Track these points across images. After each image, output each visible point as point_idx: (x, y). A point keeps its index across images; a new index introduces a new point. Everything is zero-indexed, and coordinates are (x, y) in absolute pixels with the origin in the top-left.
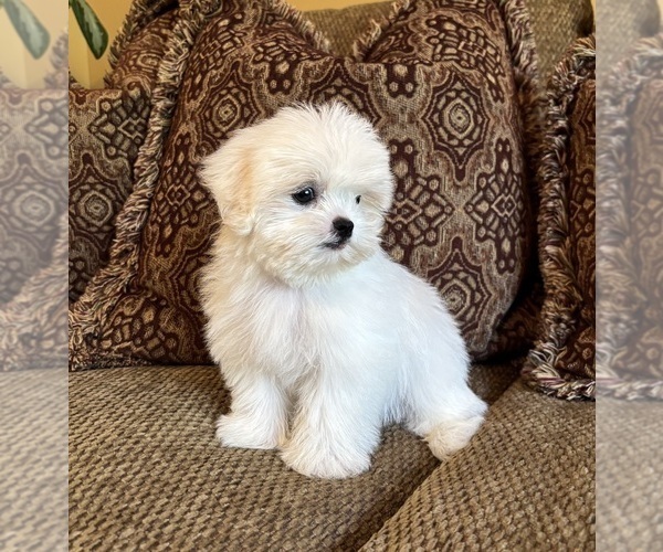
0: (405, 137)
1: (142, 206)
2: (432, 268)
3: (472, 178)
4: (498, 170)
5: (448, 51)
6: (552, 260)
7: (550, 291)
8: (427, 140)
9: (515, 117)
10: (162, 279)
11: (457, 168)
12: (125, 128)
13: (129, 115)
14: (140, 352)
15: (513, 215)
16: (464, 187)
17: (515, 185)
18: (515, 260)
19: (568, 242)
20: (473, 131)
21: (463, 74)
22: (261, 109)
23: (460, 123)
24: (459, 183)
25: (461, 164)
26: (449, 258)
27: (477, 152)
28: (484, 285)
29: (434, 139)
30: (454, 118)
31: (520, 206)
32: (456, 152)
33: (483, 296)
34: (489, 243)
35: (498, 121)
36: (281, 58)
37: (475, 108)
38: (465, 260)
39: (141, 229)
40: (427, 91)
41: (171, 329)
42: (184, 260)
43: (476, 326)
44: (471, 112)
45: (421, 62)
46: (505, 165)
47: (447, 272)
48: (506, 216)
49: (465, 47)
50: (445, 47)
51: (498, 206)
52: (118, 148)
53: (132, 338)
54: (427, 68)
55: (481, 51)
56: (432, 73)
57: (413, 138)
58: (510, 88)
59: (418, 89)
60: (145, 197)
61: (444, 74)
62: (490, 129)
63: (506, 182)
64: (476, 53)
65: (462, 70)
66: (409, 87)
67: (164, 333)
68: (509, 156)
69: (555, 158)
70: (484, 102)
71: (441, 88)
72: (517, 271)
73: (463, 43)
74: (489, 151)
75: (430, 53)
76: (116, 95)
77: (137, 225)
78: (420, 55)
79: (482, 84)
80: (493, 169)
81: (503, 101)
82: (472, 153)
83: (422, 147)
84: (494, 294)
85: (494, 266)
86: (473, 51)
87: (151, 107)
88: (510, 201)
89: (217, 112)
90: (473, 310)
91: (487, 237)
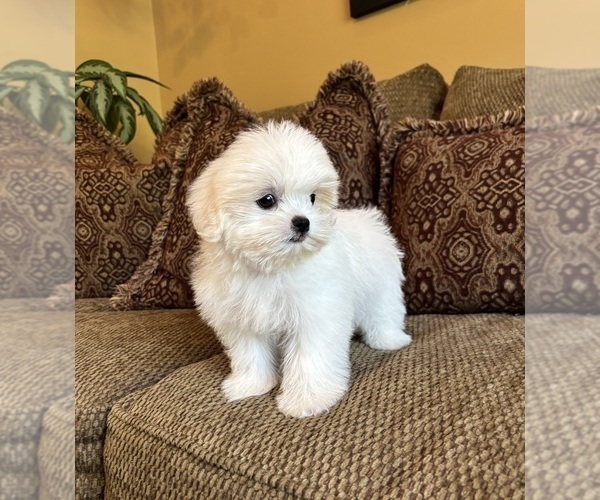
1: (165, 227)
4: (352, 197)
5: (325, 131)
9: (367, 166)
12: (158, 185)
13: (159, 178)
14: (159, 303)
35: (352, 169)
41: (175, 290)
42: (181, 253)
46: (356, 194)
49: (336, 128)
52: (154, 196)
58: (365, 149)
60: (167, 222)
64: (342, 131)
65: (330, 143)
67: (171, 292)
68: (360, 189)
70: (342, 160)
73: (334, 126)
74: (345, 187)
76: (152, 167)
77: (162, 237)
79: (341, 149)
80: (348, 196)
81: (356, 157)
87: (172, 173)
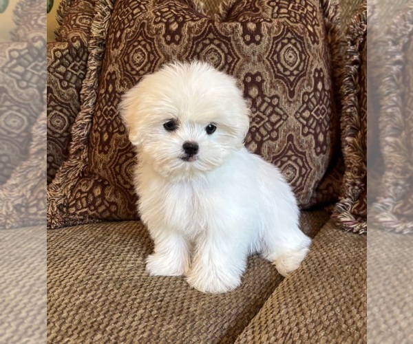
0: (255, 71)
1: (87, 120)
2: (274, 155)
3: (299, 95)
4: (316, 89)
5: (282, 11)
6: (349, 146)
7: (349, 166)
8: (270, 73)
9: (326, 53)
10: (104, 168)
11: (289, 90)
12: (72, 68)
13: (74, 59)
14: (94, 214)
15: (325, 117)
16: (294, 102)
17: (326, 97)
18: (327, 146)
19: (359, 134)
20: (299, 65)
21: (292, 27)
22: (161, 55)
23: (291, 60)
24: (291, 100)
25: (292, 87)
26: (285, 148)
27: (302, 79)
28: (307, 163)
29: (274, 71)
30: (287, 57)
31: (329, 111)
32: (289, 79)
33: (307, 170)
34: (311, 137)
35: (315, 57)
36: (173, 20)
37: (300, 49)
38: (295, 148)
39: (88, 135)
40: (269, 40)
41: (113, 199)
42: (117, 155)
43: (303, 189)
44: (297, 53)
45: (264, 20)
46: (320, 86)
47: (285, 156)
48: (321, 118)
49: (293, 7)
50: (280, 8)
51: (316, 112)
52: (69, 82)
53: (88, 206)
54: (268, 24)
55: (303, 10)
56: (272, 28)
57: (260, 71)
58: (322, 33)
59: (263, 38)
60: (89, 114)
61: (279, 28)
62: (310, 63)
63: (321, 97)
64: (300, 11)
65: (291, 24)
66: (258, 38)
67: (108, 202)
68: (322, 79)
69: (351, 80)
70: (306, 45)
71: (278, 37)
72: (328, 153)
73: (291, 5)
74: (310, 77)
75: (270, 13)
76: (64, 46)
77: (85, 132)
78: (264, 13)
79: (304, 33)
80: (312, 89)
81: (318, 43)
82: (299, 79)
83: (267, 77)
84: (313, 168)
85: (313, 151)
86: (298, 10)
87: (88, 53)
88: (323, 108)
89: (132, 57)
90: (301, 179)
91: (309, 133)
